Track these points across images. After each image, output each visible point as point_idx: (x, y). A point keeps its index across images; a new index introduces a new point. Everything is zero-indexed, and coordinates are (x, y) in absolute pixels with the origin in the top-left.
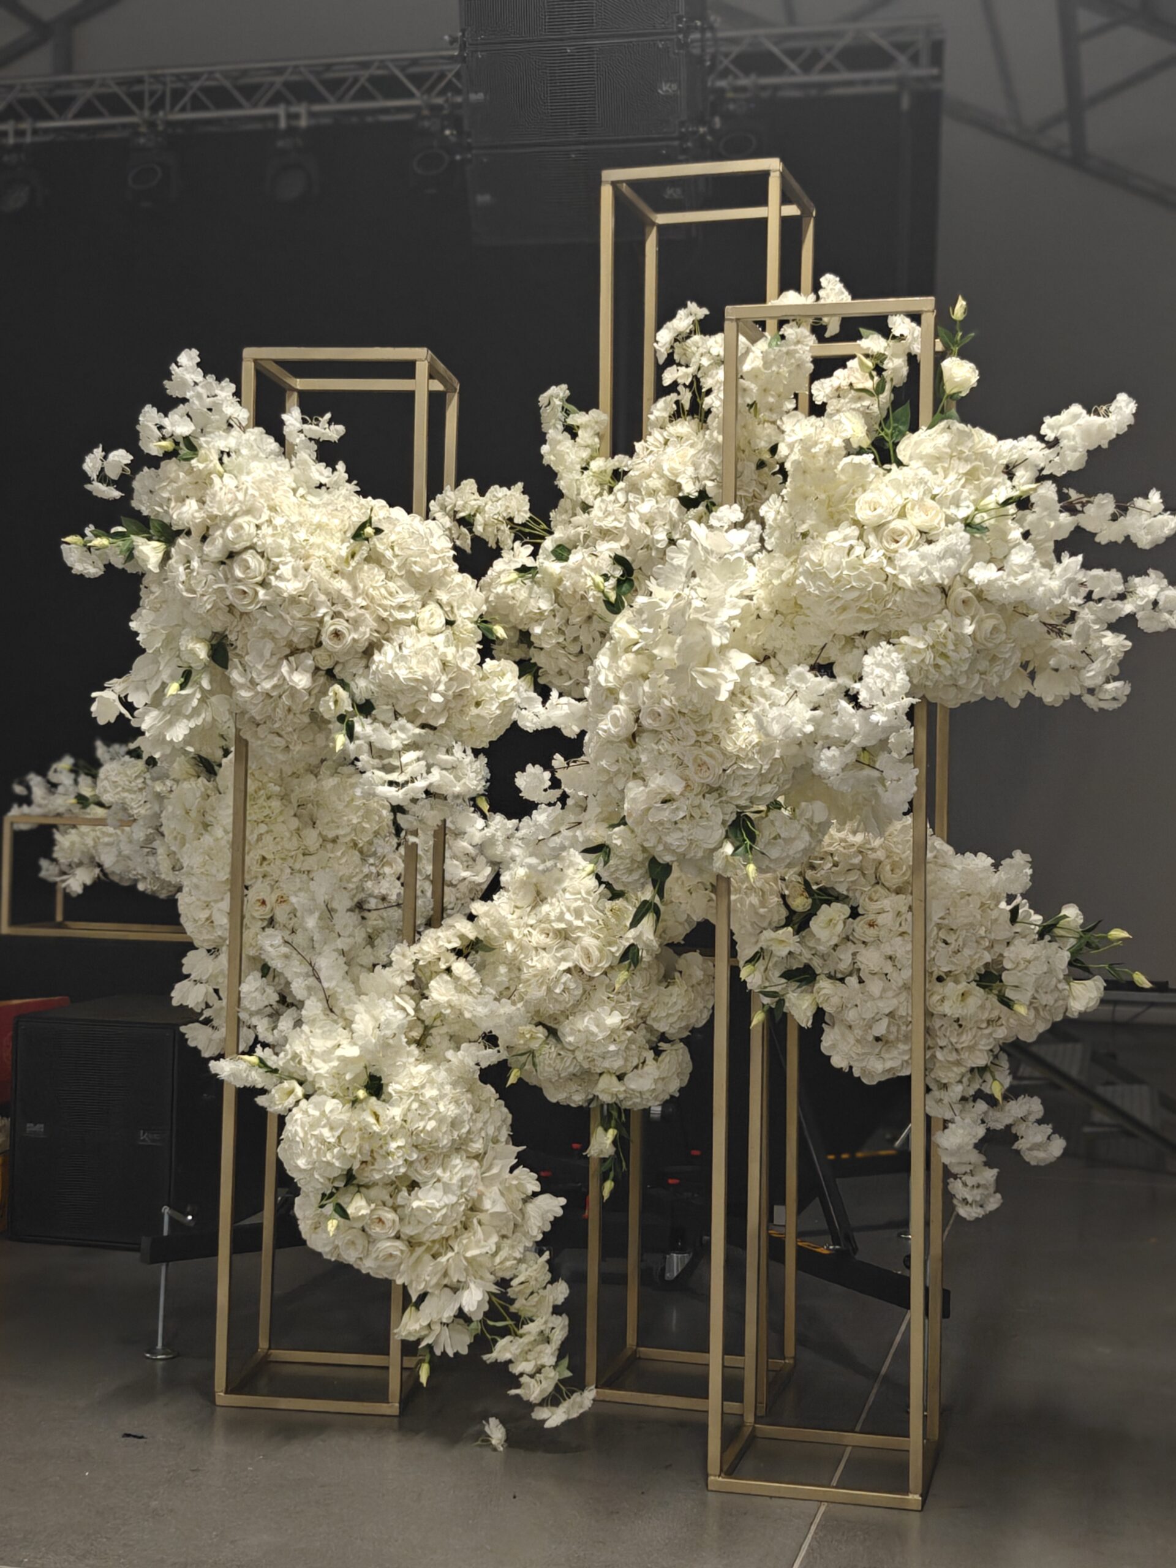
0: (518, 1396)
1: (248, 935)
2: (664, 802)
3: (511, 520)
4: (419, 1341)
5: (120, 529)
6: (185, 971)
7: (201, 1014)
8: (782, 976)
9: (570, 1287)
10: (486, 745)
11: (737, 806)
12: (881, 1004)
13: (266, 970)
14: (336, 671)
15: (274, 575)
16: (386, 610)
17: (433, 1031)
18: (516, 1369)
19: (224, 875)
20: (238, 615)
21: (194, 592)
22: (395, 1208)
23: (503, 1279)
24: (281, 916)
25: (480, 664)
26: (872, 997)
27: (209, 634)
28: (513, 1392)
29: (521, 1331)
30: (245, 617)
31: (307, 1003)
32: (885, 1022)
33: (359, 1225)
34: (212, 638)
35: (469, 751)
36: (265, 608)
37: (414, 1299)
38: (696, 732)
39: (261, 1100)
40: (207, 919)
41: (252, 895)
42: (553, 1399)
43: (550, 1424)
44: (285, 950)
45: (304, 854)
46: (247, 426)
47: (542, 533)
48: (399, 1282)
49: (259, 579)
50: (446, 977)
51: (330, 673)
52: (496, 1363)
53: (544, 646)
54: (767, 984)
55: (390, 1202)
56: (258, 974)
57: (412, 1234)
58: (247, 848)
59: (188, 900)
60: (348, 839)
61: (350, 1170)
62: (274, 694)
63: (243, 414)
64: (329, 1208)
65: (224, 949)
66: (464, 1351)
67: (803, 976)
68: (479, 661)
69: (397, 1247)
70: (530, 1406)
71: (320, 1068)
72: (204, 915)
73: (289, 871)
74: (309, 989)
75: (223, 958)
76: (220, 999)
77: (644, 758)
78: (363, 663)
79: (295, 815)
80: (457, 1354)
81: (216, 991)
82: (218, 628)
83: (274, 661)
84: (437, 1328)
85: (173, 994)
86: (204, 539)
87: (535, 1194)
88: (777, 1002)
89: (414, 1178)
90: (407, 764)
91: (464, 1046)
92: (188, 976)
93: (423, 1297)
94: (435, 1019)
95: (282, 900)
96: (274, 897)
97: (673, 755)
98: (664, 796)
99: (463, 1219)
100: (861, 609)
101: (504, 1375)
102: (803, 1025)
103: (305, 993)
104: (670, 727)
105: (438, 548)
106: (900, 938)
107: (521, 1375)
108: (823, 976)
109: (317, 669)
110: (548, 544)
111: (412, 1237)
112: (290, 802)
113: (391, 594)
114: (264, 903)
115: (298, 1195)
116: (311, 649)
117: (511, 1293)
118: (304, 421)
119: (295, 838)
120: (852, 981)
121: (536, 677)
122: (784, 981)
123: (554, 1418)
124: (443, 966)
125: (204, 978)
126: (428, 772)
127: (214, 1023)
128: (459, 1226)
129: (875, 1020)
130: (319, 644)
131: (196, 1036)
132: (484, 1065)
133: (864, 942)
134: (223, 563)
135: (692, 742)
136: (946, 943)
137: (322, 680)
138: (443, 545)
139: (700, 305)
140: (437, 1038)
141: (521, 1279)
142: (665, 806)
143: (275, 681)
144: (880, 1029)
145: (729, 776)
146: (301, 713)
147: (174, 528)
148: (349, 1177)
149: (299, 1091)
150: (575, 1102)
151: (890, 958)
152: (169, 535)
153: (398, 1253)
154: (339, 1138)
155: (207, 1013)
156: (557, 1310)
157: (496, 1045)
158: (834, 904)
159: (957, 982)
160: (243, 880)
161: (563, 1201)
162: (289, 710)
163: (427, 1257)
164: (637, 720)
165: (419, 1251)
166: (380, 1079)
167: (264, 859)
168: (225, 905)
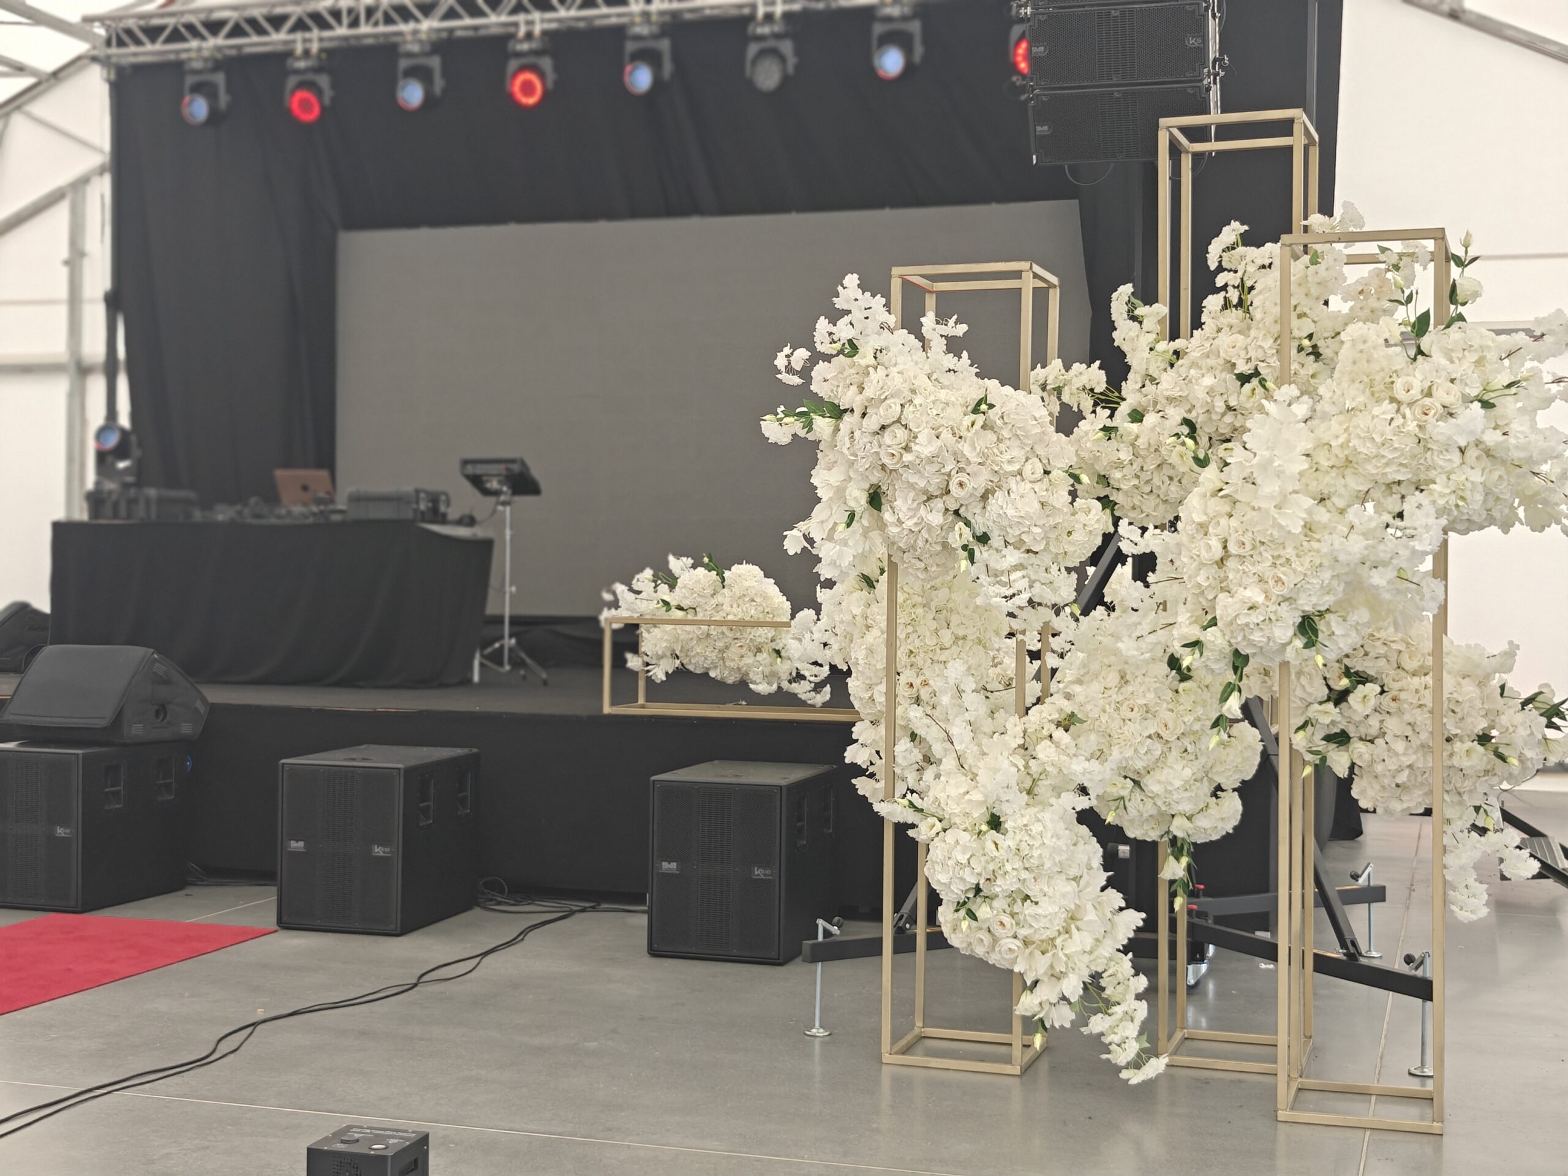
0: (1108, 1060)
1: (899, 711)
2: (1250, 608)
3: (1092, 390)
4: (1034, 1016)
5: (805, 409)
6: (854, 737)
7: (867, 770)
8: (1324, 739)
9: (1149, 980)
10: (1078, 565)
11: (1303, 611)
12: (1403, 759)
13: (913, 736)
14: (961, 512)
15: (914, 442)
16: (997, 465)
17: (1039, 783)
18: (1106, 1040)
19: (881, 665)
20: (888, 471)
21: (856, 456)
22: (1013, 915)
23: (1097, 972)
24: (924, 694)
25: (1072, 503)
26: (1397, 754)
27: (868, 486)
28: (1104, 1056)
29: (1110, 1011)
30: (894, 473)
31: (944, 760)
32: (1407, 772)
33: (985, 926)
34: (870, 489)
35: (1063, 570)
36: (907, 466)
37: (1029, 984)
38: (1272, 556)
39: (911, 833)
40: (870, 698)
41: (903, 679)
42: (1137, 1064)
43: (1134, 1081)
44: (928, 721)
45: (941, 649)
46: (896, 328)
47: (1118, 400)
48: (1016, 970)
49: (903, 445)
50: (1047, 742)
51: (956, 513)
52: (1091, 1035)
53: (1122, 486)
54: (1311, 745)
55: (1008, 910)
56: (909, 739)
57: (1026, 934)
58: (898, 643)
59: (856, 683)
60: (974, 637)
61: (978, 885)
62: (916, 529)
63: (892, 320)
64: (963, 912)
65: (883, 721)
66: (1068, 1025)
67: (1341, 739)
68: (1070, 500)
69: (1015, 944)
70: (1120, 1069)
71: (952, 809)
72: (867, 695)
73: (930, 661)
74: (946, 750)
75: (882, 729)
76: (881, 758)
77: (1231, 576)
78: (982, 505)
79: (934, 619)
80: (1062, 1027)
81: (878, 752)
82: (874, 481)
83: (915, 505)
84: (1046, 1007)
85: (845, 755)
86: (864, 415)
87: (1121, 909)
88: (1321, 759)
89: (1026, 892)
90: (1014, 581)
91: (1063, 795)
92: (857, 741)
93: (1036, 983)
94: (1041, 774)
95: (925, 684)
96: (919, 681)
97: (1254, 574)
98: (1250, 605)
99: (1065, 924)
100: (1401, 464)
101: (1098, 1043)
102: (1341, 776)
103: (942, 753)
104: (1251, 553)
105: (1037, 416)
106: (1419, 709)
107: (1110, 1044)
108: (1356, 739)
109: (947, 510)
110: (1124, 409)
111: (1026, 937)
112: (930, 609)
113: (1001, 453)
114: (911, 685)
115: (941, 905)
116: (942, 495)
117: (1103, 983)
118: (938, 323)
119: (934, 637)
120: (1380, 742)
121: (1113, 510)
122: (1325, 742)
123: (1135, 1077)
124: (1045, 733)
125: (868, 742)
126: (1031, 587)
127: (877, 777)
128: (1061, 930)
129: (1400, 770)
130: (948, 492)
131: (862, 786)
132: (1078, 809)
133: (1388, 712)
134: (878, 434)
135: (1269, 564)
136: (1453, 711)
137: (951, 517)
138: (1042, 413)
139: (1242, 224)
140: (1042, 788)
141: (1110, 972)
142: (1251, 612)
143: (915, 520)
144: (1402, 778)
145: (1298, 589)
146: (935, 543)
147: (842, 408)
148: (978, 890)
149: (939, 826)
150: (1150, 837)
151: (1410, 724)
152: (838, 413)
153: (1016, 948)
154: (969, 860)
155: (871, 769)
156: (1139, 997)
157: (1087, 794)
158: (1368, 685)
159: (1462, 741)
160: (896, 667)
161: (1143, 915)
162: (927, 541)
163: (1038, 953)
164: (1225, 547)
165: (1031, 948)
166: (999, 817)
167: (911, 652)
168: (882, 688)
